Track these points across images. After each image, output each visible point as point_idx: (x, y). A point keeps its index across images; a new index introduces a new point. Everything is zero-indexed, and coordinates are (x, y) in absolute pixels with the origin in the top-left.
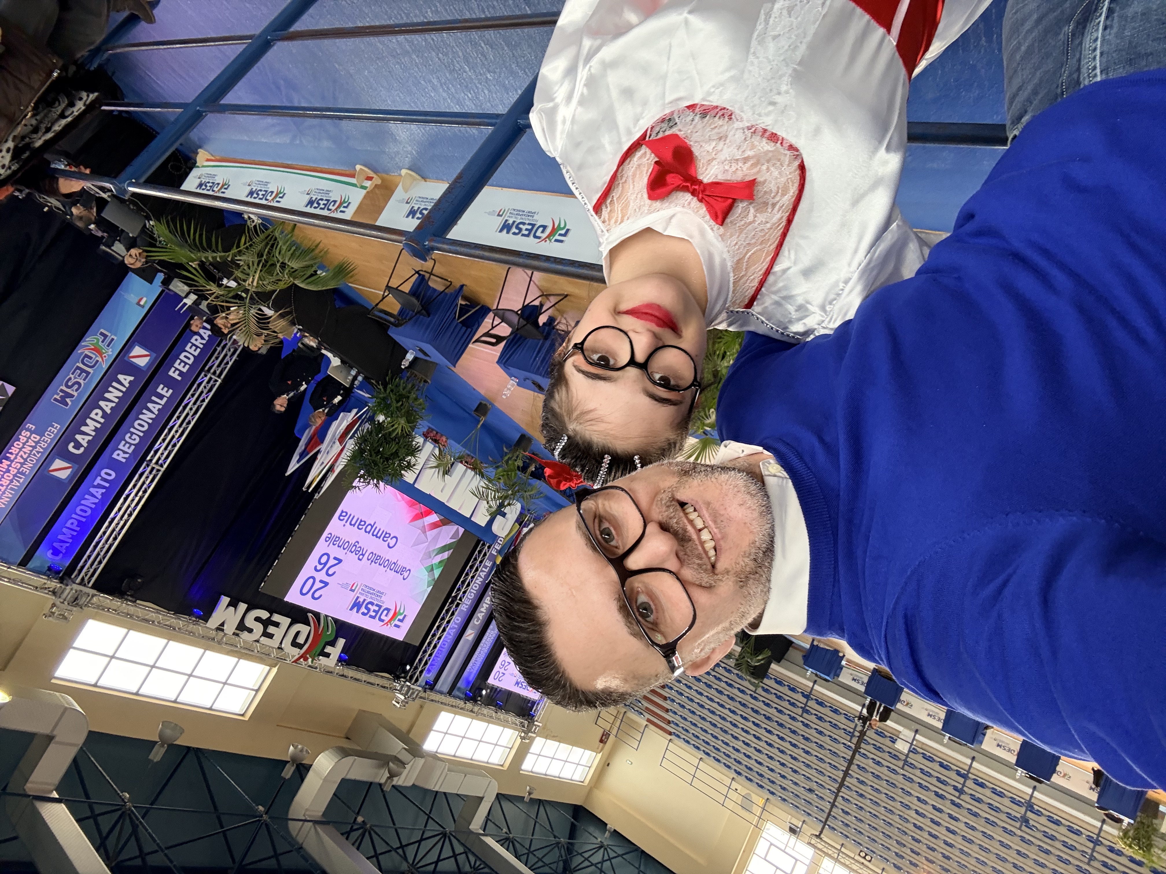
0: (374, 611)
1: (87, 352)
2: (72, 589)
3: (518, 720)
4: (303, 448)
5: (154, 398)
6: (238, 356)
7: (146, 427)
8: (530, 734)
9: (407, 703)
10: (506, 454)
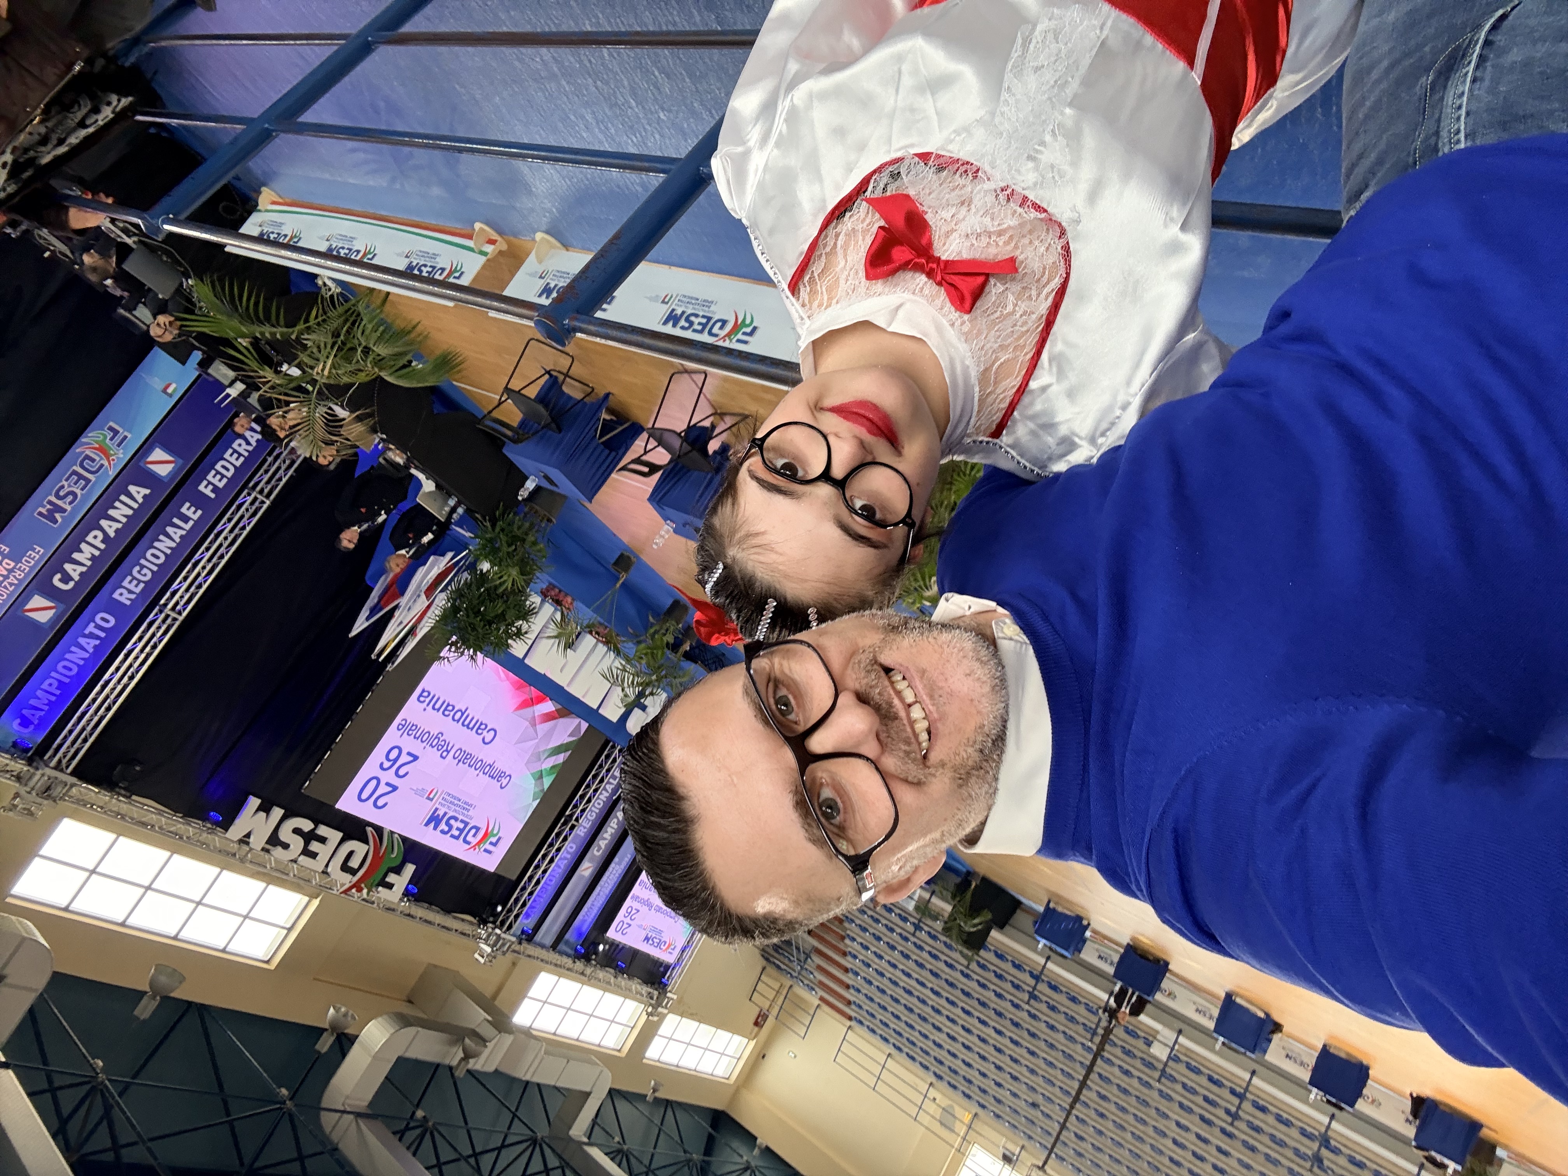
0: (458, 829)
1: (88, 452)
2: (43, 775)
3: (645, 989)
4: (376, 601)
5: (175, 520)
6: (295, 471)
7: (163, 558)
8: (660, 1009)
9: (495, 957)
10: (652, 625)
